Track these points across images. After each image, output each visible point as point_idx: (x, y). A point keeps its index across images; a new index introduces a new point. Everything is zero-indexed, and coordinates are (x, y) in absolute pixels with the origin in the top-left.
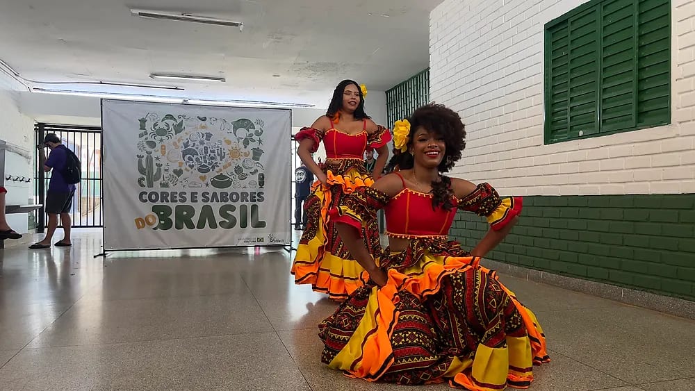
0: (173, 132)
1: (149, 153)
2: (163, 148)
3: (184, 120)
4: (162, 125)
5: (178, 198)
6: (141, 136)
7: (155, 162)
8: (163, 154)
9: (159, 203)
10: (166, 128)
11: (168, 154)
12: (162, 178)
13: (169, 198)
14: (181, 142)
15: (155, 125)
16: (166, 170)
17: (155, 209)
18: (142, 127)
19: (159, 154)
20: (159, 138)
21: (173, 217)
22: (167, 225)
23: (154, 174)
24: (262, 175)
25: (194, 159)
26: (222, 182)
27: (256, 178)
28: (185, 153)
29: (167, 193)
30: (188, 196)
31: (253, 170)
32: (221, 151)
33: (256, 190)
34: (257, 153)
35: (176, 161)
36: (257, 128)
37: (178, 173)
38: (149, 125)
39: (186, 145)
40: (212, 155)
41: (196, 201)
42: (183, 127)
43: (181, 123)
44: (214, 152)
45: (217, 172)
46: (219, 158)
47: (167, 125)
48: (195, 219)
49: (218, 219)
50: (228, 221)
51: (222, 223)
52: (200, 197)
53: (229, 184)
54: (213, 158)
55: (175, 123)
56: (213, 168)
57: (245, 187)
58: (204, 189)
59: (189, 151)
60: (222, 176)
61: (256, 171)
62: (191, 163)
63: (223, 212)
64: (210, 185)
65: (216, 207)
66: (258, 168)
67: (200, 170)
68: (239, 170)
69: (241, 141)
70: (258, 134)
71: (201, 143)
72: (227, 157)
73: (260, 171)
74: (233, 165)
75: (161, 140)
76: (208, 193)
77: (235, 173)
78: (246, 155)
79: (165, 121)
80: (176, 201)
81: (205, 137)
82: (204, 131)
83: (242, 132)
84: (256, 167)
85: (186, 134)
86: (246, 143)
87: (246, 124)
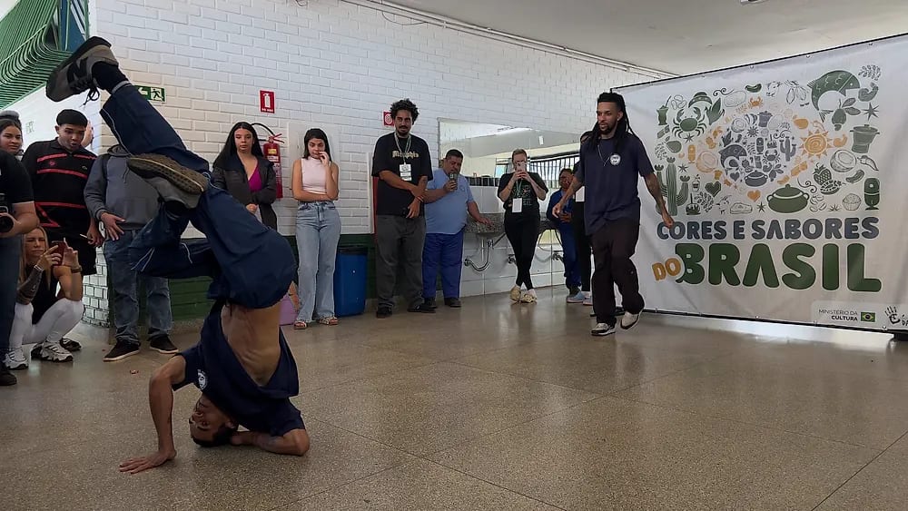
0: (706, 121)
1: (671, 160)
2: (692, 150)
3: (723, 98)
4: (689, 113)
5: (714, 232)
6: (660, 135)
7: (679, 173)
8: (691, 158)
9: (685, 240)
10: (695, 116)
11: (699, 158)
12: (689, 200)
13: (700, 232)
14: (720, 135)
15: (680, 114)
16: (696, 186)
17: (680, 249)
18: (662, 120)
19: (685, 161)
20: (685, 134)
21: (705, 263)
22: (694, 277)
23: (678, 194)
24: (875, 181)
25: (739, 162)
26: (789, 200)
27: (859, 188)
28: (724, 155)
29: (696, 224)
30: (729, 229)
31: (852, 174)
32: (788, 142)
33: (861, 212)
34: (864, 138)
35: (711, 169)
36: (865, 83)
37: (714, 189)
38: (671, 115)
39: (727, 140)
40: (771, 151)
41: (743, 237)
42: (721, 109)
43: (718, 102)
44: (774, 145)
45: (780, 182)
46: (783, 156)
47: (697, 111)
48: (740, 269)
49: (781, 269)
50: (799, 275)
51: (789, 280)
52: (748, 231)
53: (801, 203)
54: (772, 158)
55: (709, 105)
56: (773, 175)
57: (834, 209)
58: (757, 216)
59: (731, 150)
60: (789, 190)
61: (861, 174)
62: (734, 170)
63: (790, 256)
64: (767, 207)
65: (777, 247)
66: (864, 168)
67: (749, 182)
68: (822, 175)
69: (829, 117)
70: (866, 96)
71: (752, 132)
72: (799, 152)
73: (869, 173)
74: (811, 170)
75: (689, 138)
76: (763, 223)
77: (814, 183)
78: (839, 143)
79: (692, 106)
80: (710, 237)
81: (758, 122)
82: (757, 111)
83: (831, 99)
84: (860, 167)
85: (727, 120)
86: (839, 118)
87: (839, 81)
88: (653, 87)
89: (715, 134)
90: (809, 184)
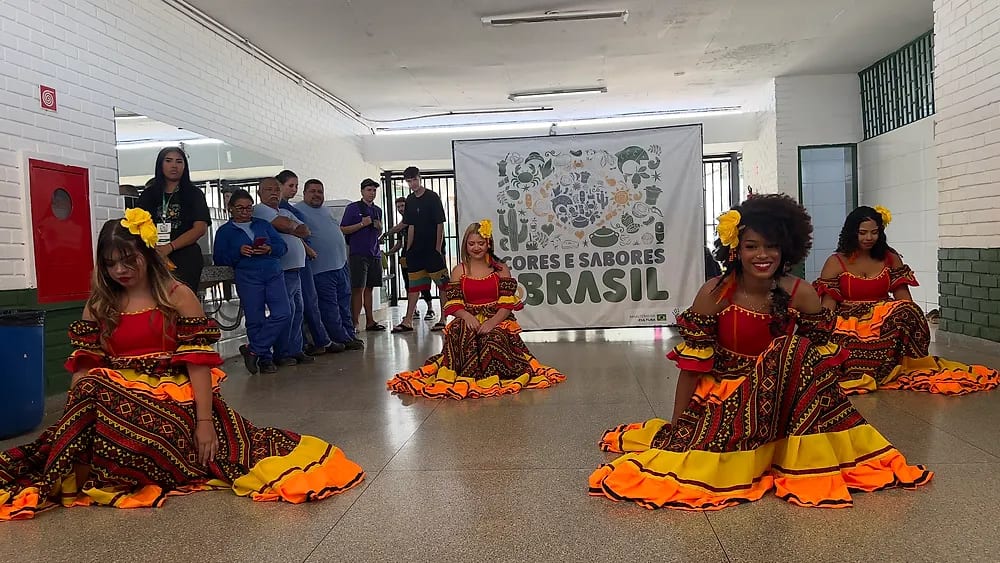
0: (540, 176)
1: (511, 206)
2: (528, 197)
3: (553, 158)
4: (525, 169)
5: (550, 263)
6: (501, 185)
7: (519, 217)
8: (528, 204)
9: (526, 270)
10: (531, 171)
11: (535, 205)
12: (528, 239)
13: (538, 264)
14: (551, 188)
15: (517, 168)
16: (533, 227)
17: (522, 279)
18: (502, 172)
19: (523, 207)
20: (522, 185)
21: (543, 288)
22: (535, 300)
23: (519, 233)
24: (661, 224)
25: (567, 209)
26: (604, 237)
27: (652, 229)
28: (555, 203)
29: (535, 258)
30: (562, 260)
31: (647, 219)
32: (602, 195)
33: (653, 246)
34: (653, 194)
35: (545, 214)
36: (652, 157)
37: (548, 229)
38: (510, 169)
39: (557, 192)
40: (591, 202)
41: (573, 266)
42: (552, 167)
43: (549, 163)
44: (592, 197)
45: (599, 225)
46: (599, 205)
47: (532, 167)
48: (572, 291)
49: (602, 289)
50: (615, 292)
51: (607, 295)
52: (576, 261)
53: (614, 240)
54: (591, 206)
55: (542, 163)
56: (593, 220)
57: (637, 244)
58: (582, 249)
59: (560, 200)
60: (604, 230)
61: (652, 219)
62: (563, 215)
63: (608, 279)
64: (590, 243)
65: (598, 273)
66: (654, 215)
67: (576, 224)
68: (627, 220)
69: (630, 178)
70: (653, 166)
71: (576, 187)
72: (610, 202)
73: (658, 219)
74: (620, 214)
75: (526, 188)
76: (587, 255)
77: (622, 225)
78: (637, 198)
79: (528, 163)
80: (547, 267)
81: (580, 179)
82: (579, 170)
83: (631, 166)
84: (651, 214)
85: (556, 176)
86: (636, 181)
87: (634, 154)
88: (493, 144)
89: (547, 187)
90: (618, 226)
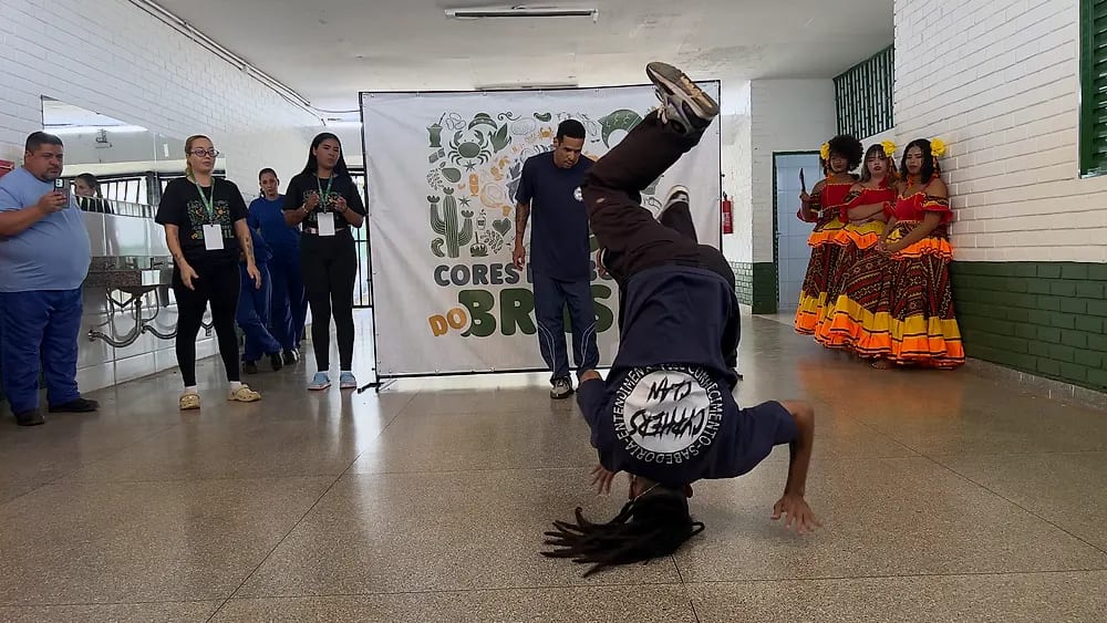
0: (490, 148)
1: (448, 191)
2: (474, 180)
3: (509, 123)
4: (469, 137)
5: (505, 276)
6: (433, 159)
7: (460, 208)
8: (474, 189)
9: (470, 286)
10: (477, 141)
11: (483, 190)
12: (474, 238)
13: (488, 276)
14: (507, 166)
15: (458, 136)
16: (481, 223)
17: (465, 298)
18: (435, 141)
19: (467, 193)
20: (465, 161)
21: (496, 312)
22: (484, 328)
23: (459, 231)
29: (483, 267)
35: (498, 204)
37: (503, 226)
38: (447, 137)
39: (514, 172)
42: (508, 136)
43: (504, 129)
47: (479, 135)
55: (493, 130)
75: (470, 166)
79: (475, 128)
80: (501, 282)
85: (515, 149)
87: (627, 121)
88: (421, 98)
